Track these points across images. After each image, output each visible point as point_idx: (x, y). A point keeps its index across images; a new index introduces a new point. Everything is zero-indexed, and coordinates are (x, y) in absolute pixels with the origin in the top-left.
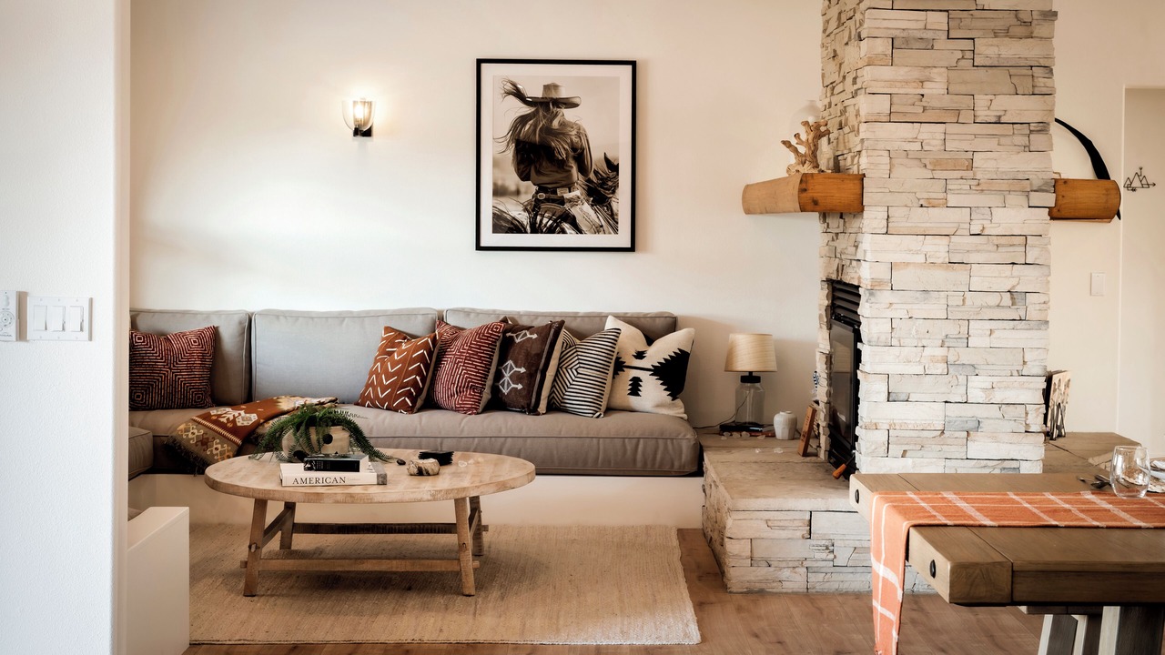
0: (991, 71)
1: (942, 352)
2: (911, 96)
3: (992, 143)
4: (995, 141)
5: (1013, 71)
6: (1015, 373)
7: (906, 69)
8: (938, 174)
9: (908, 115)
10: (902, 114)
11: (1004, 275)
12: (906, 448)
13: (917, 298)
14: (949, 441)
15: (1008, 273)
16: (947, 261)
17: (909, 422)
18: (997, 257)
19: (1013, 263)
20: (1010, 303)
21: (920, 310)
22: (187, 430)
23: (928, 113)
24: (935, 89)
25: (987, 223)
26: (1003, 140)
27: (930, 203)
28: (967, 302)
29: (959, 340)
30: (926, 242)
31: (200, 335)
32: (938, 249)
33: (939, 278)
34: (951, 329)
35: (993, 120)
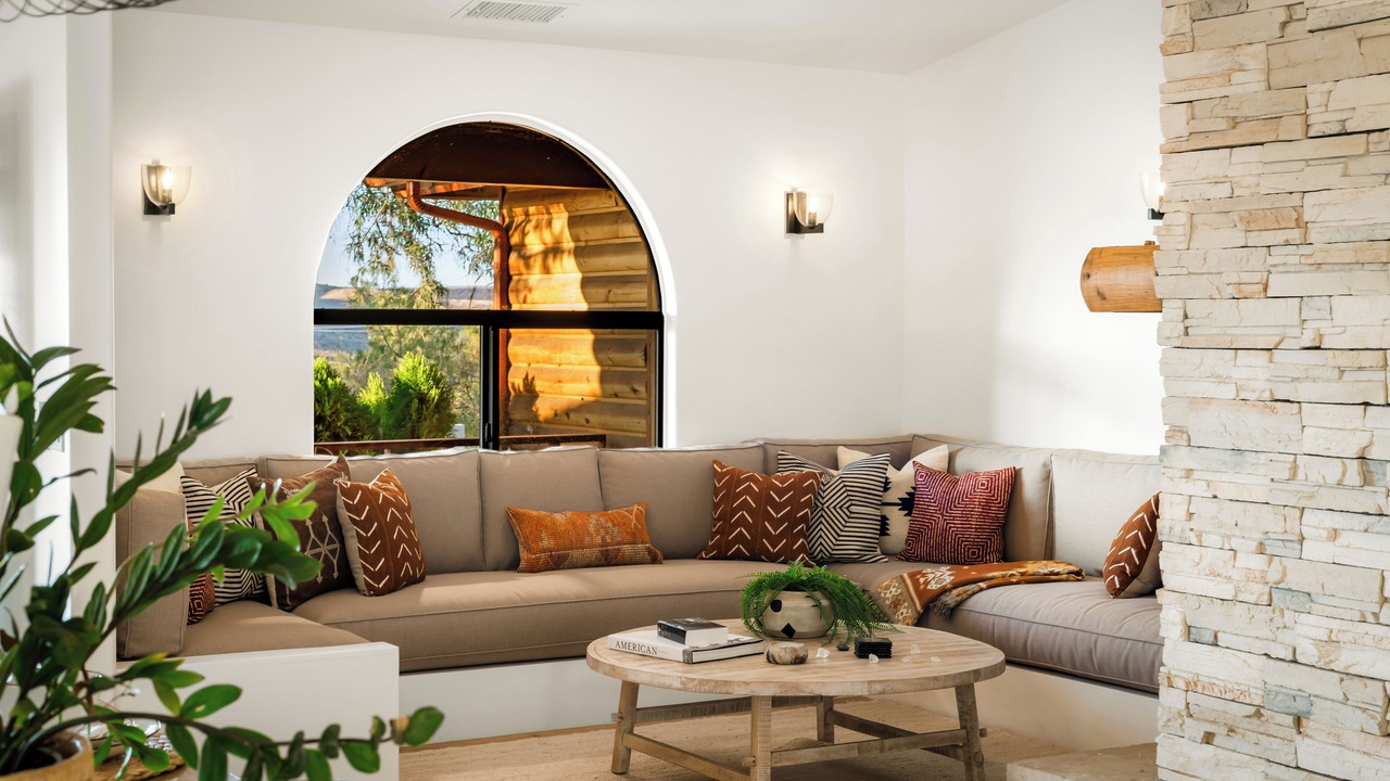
0: (1328, 35)
1: (1258, 562)
2: (1217, 101)
3: (1330, 175)
4: (1339, 168)
5: (1363, 30)
6: (1370, 618)
7: (1210, 54)
8: (1254, 239)
9: (1211, 136)
10: (1203, 135)
11: (1350, 426)
12: (1211, 728)
13: (1224, 463)
14: (1273, 729)
15: (1358, 423)
16: (1266, 396)
17: (1217, 682)
18: (1338, 391)
19: (1366, 404)
20: (1357, 481)
21: (1231, 483)
22: (887, 588)
23: (1241, 128)
24: (1249, 83)
25: (1325, 327)
26: (1354, 166)
27: (1240, 292)
28: (1301, 475)
29: (1287, 544)
30: (1239, 362)
31: (993, 478)
32: (1253, 372)
33: (1255, 426)
34: (1272, 523)
35: (1336, 129)
